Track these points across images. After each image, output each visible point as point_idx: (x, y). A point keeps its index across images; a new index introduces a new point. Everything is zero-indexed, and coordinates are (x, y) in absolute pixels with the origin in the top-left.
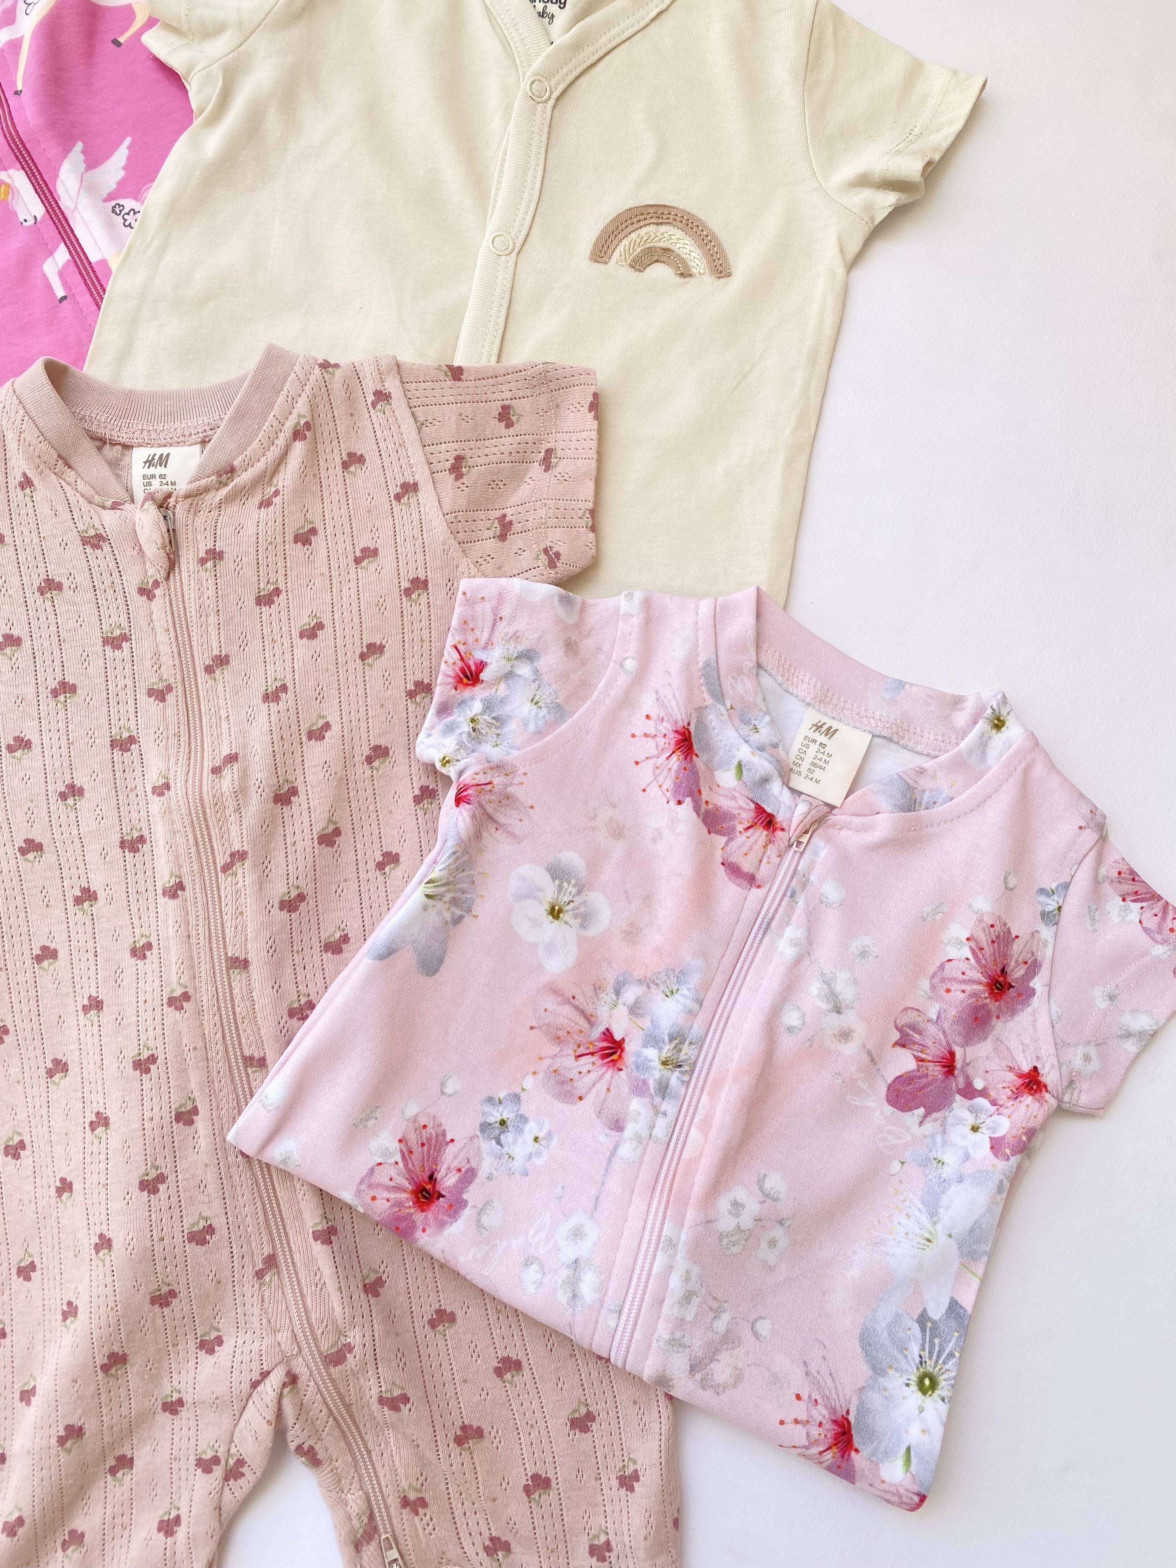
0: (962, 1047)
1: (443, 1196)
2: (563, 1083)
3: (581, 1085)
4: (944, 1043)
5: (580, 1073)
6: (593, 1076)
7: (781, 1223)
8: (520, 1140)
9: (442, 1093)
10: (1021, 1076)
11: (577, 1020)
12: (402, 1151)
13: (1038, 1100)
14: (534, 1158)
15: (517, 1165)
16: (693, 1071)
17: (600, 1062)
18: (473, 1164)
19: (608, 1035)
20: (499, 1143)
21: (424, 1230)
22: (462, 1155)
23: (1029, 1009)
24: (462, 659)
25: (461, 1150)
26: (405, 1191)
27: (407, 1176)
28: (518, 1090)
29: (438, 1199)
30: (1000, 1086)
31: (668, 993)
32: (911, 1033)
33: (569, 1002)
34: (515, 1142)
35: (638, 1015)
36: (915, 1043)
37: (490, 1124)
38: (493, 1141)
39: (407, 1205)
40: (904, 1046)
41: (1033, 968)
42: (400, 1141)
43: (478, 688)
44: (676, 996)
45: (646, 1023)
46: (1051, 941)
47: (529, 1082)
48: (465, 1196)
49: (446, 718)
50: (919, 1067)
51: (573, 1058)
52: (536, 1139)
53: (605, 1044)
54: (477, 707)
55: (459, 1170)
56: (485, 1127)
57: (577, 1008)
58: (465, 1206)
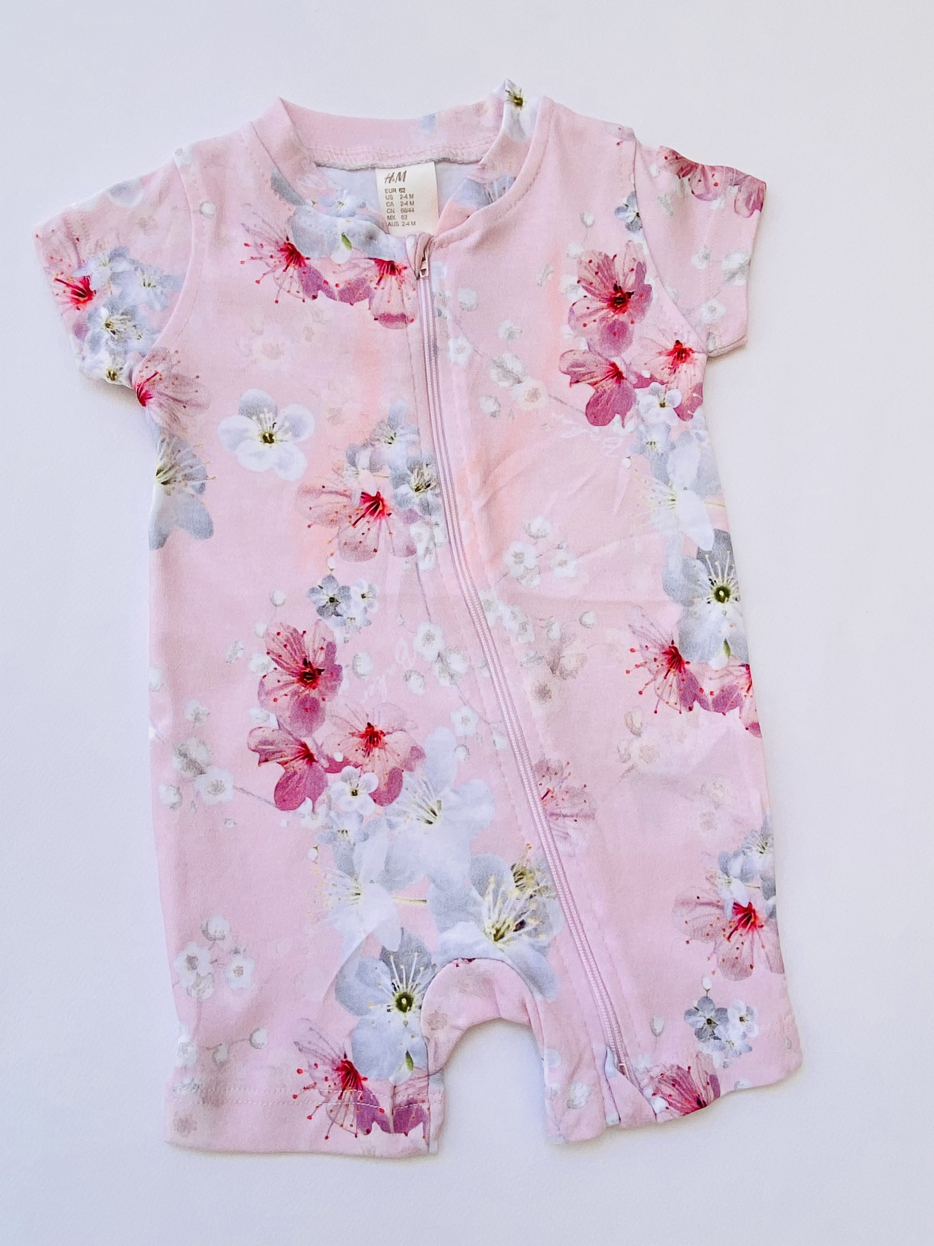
0: (618, 356)
1: (323, 670)
2: (356, 548)
3: (370, 541)
4: (603, 361)
5: (363, 534)
6: (374, 530)
7: (559, 547)
8: (352, 604)
9: (276, 605)
10: (670, 354)
11: (337, 501)
12: (273, 659)
13: (691, 363)
14: (368, 609)
15: (359, 621)
16: (439, 484)
17: (372, 519)
18: (329, 639)
19: (365, 497)
20: (338, 615)
21: (324, 700)
22: (317, 638)
23: (653, 301)
24: (68, 285)
25: (314, 636)
26: (293, 683)
27: (288, 673)
28: (329, 573)
29: (320, 674)
30: (659, 370)
31: (390, 441)
32: (577, 369)
33: (323, 492)
34: (349, 607)
35: (378, 470)
36: (584, 375)
37: (324, 607)
38: (333, 616)
39: (301, 691)
40: (577, 382)
41: (640, 270)
42: (268, 653)
43: (95, 298)
44: (396, 439)
45: (387, 471)
46: (644, 243)
47: (332, 563)
48: (337, 663)
49: (85, 335)
50: (597, 389)
51: (352, 527)
52: (363, 596)
53: (367, 504)
54: (104, 313)
55: (322, 648)
56: (321, 610)
57: (331, 492)
58: (341, 669)
